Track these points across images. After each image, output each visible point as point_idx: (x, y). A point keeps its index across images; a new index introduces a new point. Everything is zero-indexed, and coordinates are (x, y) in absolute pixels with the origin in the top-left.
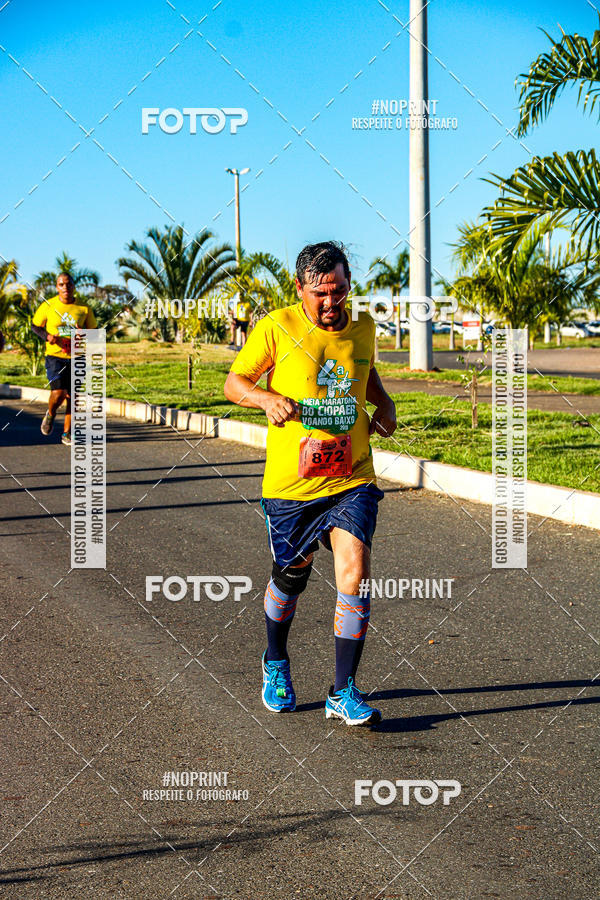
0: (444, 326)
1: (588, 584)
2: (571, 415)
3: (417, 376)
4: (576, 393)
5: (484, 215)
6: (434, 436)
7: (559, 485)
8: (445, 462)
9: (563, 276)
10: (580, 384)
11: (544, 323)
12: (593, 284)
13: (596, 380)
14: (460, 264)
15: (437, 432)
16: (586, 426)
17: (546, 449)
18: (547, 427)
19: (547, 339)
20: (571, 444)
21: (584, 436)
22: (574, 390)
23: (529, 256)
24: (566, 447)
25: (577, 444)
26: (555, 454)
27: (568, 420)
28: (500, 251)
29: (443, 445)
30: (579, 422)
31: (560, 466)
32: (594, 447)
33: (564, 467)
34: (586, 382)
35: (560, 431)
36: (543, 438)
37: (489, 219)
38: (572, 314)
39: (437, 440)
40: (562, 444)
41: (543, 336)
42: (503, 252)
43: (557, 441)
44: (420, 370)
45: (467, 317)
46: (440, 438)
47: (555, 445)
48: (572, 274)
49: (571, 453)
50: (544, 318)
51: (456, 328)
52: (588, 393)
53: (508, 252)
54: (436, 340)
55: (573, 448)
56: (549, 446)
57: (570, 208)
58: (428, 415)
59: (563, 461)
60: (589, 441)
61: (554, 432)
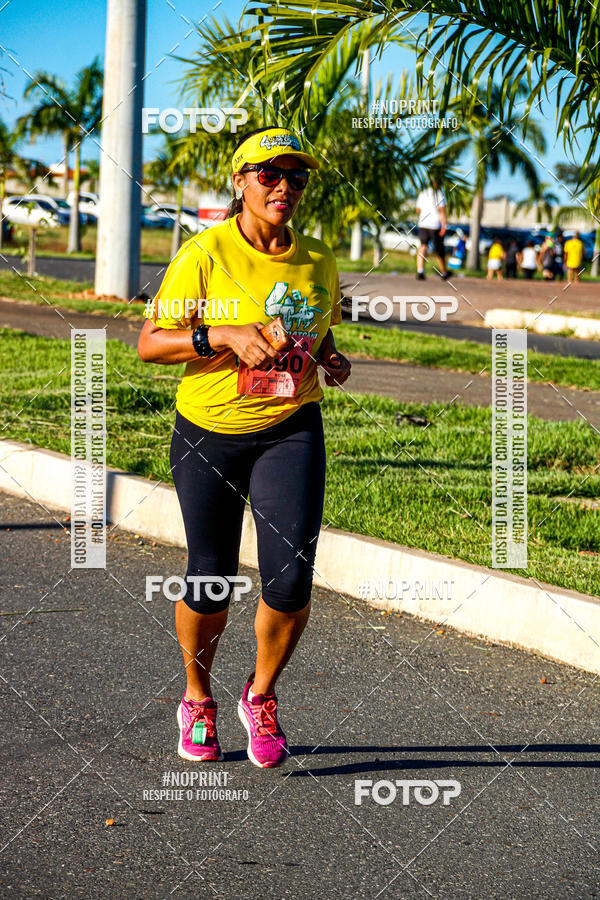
0: (162, 215)
1: (410, 725)
2: (394, 402)
3: (108, 307)
4: (403, 361)
5: (252, 12)
6: (136, 427)
7: (365, 533)
8: (155, 478)
9: (392, 135)
10: (414, 344)
11: (351, 222)
12: (446, 156)
13: (443, 338)
14: (196, 97)
15: (142, 418)
16: (421, 424)
17: (345, 463)
18: (350, 423)
19: (355, 253)
20: (391, 457)
21: (416, 444)
22: (402, 354)
23: (329, 95)
24: (382, 463)
25: (403, 458)
26: (361, 475)
27: (388, 412)
28: (281, 85)
29: (152, 445)
30: (408, 417)
31: (370, 499)
32: (433, 464)
33: (376, 499)
34: (425, 341)
35: (374, 430)
36: (341, 443)
37: (261, 20)
38: (404, 208)
39: (142, 434)
40: (374, 457)
41: (348, 247)
42: (287, 86)
43: (365, 451)
44: (115, 298)
45: (208, 201)
46: (147, 430)
47: (362, 458)
48: (408, 135)
49: (390, 475)
50: (351, 213)
51: (186, 219)
52: (429, 361)
53: (296, 85)
54: (148, 240)
55: (394, 464)
56: (351, 458)
57: (412, 10)
58: (126, 384)
59: (375, 489)
60: (426, 453)
61: (361, 433)
